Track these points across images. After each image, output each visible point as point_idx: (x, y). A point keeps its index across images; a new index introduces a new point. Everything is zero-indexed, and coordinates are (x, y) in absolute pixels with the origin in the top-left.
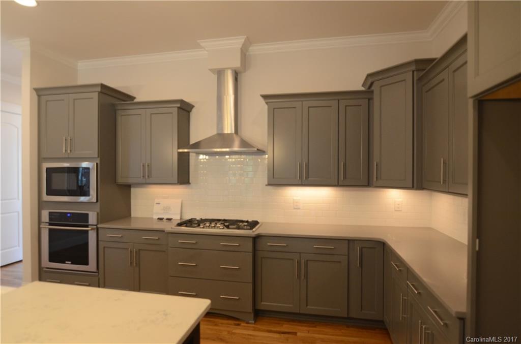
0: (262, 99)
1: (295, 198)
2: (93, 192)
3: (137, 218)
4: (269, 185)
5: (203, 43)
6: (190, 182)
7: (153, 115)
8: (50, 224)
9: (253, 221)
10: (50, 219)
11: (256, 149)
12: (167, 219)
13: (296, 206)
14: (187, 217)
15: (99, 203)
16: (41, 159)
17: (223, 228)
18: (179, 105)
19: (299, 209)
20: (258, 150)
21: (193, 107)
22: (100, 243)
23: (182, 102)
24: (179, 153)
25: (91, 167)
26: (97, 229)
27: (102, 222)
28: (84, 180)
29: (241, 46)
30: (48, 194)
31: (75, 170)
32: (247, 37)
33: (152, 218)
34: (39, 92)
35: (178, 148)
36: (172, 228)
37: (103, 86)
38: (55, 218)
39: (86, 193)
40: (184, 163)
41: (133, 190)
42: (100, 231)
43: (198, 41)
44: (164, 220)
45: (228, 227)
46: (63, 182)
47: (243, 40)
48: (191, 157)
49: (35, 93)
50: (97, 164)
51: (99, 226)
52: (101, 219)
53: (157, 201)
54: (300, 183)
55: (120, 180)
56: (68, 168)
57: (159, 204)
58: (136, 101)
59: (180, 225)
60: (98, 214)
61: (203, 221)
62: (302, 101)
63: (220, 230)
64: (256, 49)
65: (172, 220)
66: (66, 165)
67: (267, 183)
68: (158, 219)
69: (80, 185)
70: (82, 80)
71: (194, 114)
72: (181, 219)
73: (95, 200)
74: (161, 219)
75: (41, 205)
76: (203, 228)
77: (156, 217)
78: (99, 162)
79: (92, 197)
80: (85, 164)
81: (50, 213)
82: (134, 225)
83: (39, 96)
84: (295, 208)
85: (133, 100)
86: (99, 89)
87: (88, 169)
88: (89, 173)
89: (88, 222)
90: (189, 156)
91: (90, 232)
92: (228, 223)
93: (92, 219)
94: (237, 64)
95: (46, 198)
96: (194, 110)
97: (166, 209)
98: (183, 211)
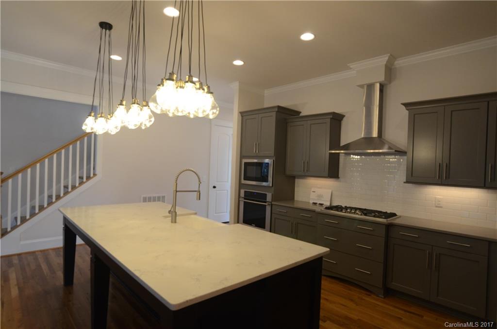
0: (403, 107)
1: (437, 197)
2: (270, 179)
3: (297, 201)
4: (407, 182)
5: (352, 66)
6: (340, 176)
7: (312, 125)
8: (245, 199)
9: (391, 213)
10: (245, 195)
11: (394, 151)
12: (319, 204)
13: (439, 204)
14: (335, 204)
15: (273, 188)
16: (242, 157)
17: (361, 215)
18: (331, 117)
19: (441, 207)
20: (396, 151)
21: (344, 116)
22: (273, 215)
23: (334, 114)
24: (330, 154)
25: (270, 163)
26: (272, 205)
27: (275, 201)
28: (265, 170)
29: (385, 63)
30: (245, 179)
31: (260, 165)
32: (391, 55)
33: (309, 203)
34: (243, 114)
35: (330, 150)
36: (321, 210)
37: (279, 107)
38: (248, 195)
39: (266, 180)
40: (334, 161)
41: (297, 181)
42: (273, 207)
43: (348, 65)
44: (317, 204)
45: (365, 215)
46: (253, 172)
47: (387, 58)
48: (340, 157)
49: (240, 115)
50: (273, 161)
51: (273, 203)
52: (274, 198)
53: (313, 190)
54: (440, 183)
55: (288, 173)
56: (256, 163)
57: (314, 192)
58: (301, 115)
59: (327, 208)
60: (272, 195)
61: (346, 208)
62: (445, 106)
63: (358, 216)
64: (399, 63)
65: (323, 206)
66: (255, 161)
67: (405, 181)
68: (313, 203)
69: (263, 175)
70: (267, 104)
71: (344, 122)
72: (331, 204)
73: (271, 185)
74: (315, 204)
75: (241, 186)
76: (345, 212)
77: (311, 202)
78: (274, 159)
79: (270, 183)
80: (267, 161)
81: (245, 191)
82: (296, 205)
83: (242, 116)
84: (436, 207)
85: (299, 115)
86: (276, 110)
87: (268, 163)
88: (268, 166)
89: (266, 200)
90: (339, 155)
91: (267, 207)
92: (365, 212)
93: (269, 198)
94: (382, 78)
95: (243, 182)
96: (345, 119)
97: (320, 196)
98: (333, 199)
